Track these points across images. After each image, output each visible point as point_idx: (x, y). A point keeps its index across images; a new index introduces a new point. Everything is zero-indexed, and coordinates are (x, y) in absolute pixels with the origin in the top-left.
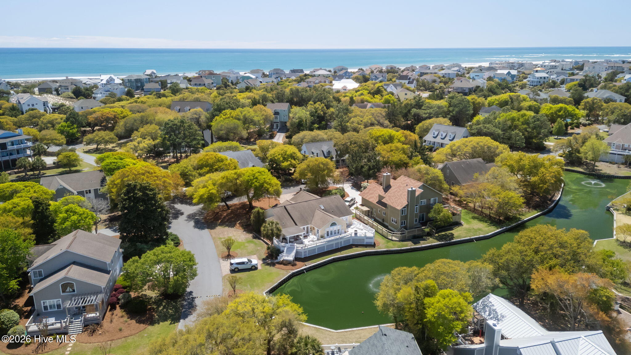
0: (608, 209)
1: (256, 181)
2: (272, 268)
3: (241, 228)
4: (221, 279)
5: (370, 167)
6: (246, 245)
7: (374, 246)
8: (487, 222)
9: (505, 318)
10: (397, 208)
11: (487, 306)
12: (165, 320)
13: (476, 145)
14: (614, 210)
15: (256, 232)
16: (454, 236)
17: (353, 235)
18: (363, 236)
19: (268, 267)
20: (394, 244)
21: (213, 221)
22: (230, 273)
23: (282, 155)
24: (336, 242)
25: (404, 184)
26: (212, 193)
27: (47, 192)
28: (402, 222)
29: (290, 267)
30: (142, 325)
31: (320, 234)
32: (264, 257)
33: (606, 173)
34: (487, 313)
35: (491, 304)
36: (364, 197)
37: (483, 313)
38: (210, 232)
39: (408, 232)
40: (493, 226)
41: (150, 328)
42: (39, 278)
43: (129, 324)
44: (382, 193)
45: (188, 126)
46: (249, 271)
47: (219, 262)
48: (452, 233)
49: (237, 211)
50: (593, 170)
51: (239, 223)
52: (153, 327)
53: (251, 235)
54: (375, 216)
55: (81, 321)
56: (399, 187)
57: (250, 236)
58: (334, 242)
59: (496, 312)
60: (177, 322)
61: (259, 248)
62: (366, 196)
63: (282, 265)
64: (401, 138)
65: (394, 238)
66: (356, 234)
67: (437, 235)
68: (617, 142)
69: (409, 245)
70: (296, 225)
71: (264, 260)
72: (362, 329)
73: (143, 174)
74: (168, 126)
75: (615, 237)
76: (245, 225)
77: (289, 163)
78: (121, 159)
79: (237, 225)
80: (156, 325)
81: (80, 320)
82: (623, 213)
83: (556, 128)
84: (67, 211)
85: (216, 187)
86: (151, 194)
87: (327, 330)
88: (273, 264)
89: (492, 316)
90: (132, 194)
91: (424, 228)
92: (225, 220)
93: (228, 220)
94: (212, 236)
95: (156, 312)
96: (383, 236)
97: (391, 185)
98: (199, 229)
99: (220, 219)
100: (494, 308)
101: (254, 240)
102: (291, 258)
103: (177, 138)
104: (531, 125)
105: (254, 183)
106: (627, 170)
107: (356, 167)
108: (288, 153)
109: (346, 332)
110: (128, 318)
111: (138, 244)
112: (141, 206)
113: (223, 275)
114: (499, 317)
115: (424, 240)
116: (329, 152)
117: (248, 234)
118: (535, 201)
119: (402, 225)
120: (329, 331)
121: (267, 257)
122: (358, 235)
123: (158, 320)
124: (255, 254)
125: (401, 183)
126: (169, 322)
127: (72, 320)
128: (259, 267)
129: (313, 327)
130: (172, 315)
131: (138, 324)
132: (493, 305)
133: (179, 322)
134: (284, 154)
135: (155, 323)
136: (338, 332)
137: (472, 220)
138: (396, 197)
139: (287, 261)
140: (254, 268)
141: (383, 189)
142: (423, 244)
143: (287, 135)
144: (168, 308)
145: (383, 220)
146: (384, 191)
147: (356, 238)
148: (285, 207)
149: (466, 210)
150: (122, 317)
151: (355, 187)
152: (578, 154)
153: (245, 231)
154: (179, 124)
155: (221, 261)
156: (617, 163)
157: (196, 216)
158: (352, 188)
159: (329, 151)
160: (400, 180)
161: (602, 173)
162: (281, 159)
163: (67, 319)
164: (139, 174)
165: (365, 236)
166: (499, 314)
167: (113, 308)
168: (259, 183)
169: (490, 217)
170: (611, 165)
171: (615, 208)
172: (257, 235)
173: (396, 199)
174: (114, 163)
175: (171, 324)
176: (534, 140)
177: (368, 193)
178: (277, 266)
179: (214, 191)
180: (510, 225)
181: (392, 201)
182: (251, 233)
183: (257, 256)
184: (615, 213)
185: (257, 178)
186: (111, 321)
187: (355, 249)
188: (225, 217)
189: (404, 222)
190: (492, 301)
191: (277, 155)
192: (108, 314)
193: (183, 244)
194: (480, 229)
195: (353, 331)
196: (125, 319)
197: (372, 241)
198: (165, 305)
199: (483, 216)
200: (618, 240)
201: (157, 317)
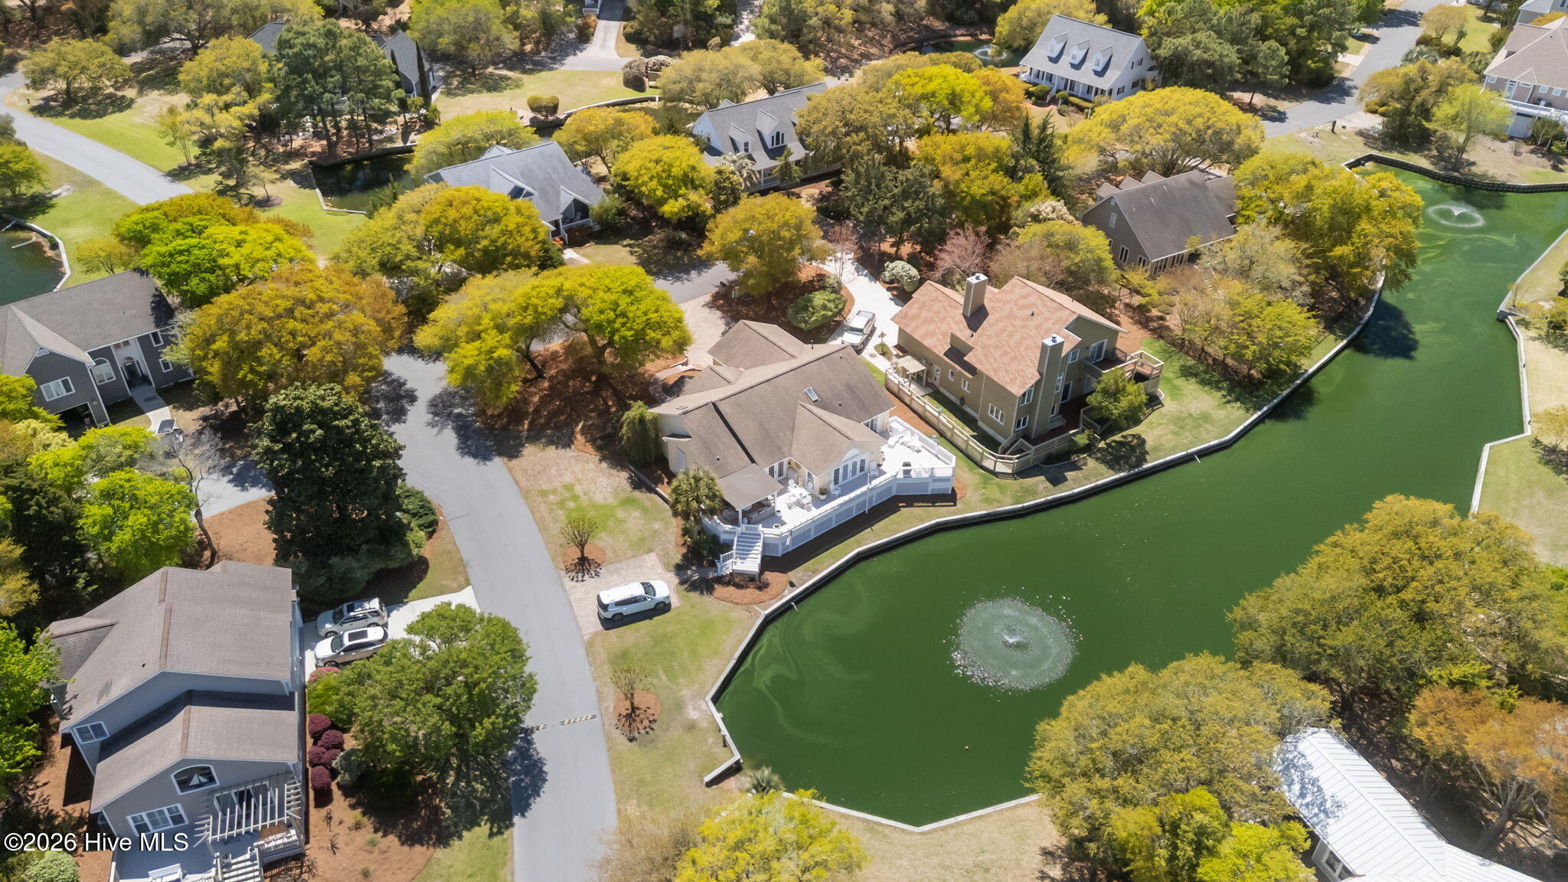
0: (1501, 317)
1: (623, 325)
2: (707, 599)
3: (590, 448)
4: (582, 651)
5: (909, 214)
6: (620, 514)
7: (949, 498)
8: (1219, 389)
9: (1344, 810)
10: (1009, 388)
11: (1294, 766)
12: (473, 823)
13: (1186, 127)
14: (1518, 322)
15: (636, 467)
16: (1148, 446)
17: (901, 475)
18: (925, 475)
19: (694, 596)
20: (1002, 489)
21: (509, 423)
22: (600, 627)
23: (660, 178)
24: (860, 500)
25: (1023, 307)
26: (500, 361)
27: (11, 391)
28: (1019, 421)
29: (751, 593)
30: (418, 848)
31: (818, 482)
32: (677, 558)
33: (1484, 176)
34: (1296, 788)
35: (1304, 762)
36: (908, 330)
37: (1285, 787)
38: (510, 470)
39: (1036, 451)
40: (1237, 400)
41: (440, 853)
42: (95, 740)
43: (383, 852)
44: (963, 333)
45: (351, 49)
46: (651, 618)
47: (562, 585)
48: (1138, 437)
49: (565, 384)
50: (1458, 164)
51: (583, 432)
52: (448, 850)
53: (624, 475)
54: (936, 383)
55: (253, 858)
56: (1011, 316)
57: (622, 478)
58: (854, 504)
59: (1320, 789)
60: (507, 827)
61: (656, 526)
62: (913, 325)
63: (731, 589)
64: (981, 100)
65: (1001, 468)
66: (907, 473)
67: (1102, 445)
68: (1523, 78)
69: (1040, 490)
70: (753, 461)
71: (679, 569)
72: (980, 817)
73: (290, 312)
74: (290, 52)
75: (1529, 431)
76: (601, 438)
77: (681, 202)
78: (197, 231)
79: (578, 436)
80: (456, 843)
81: (248, 856)
82: (1540, 338)
83: (1359, 7)
84: (108, 495)
85: (507, 336)
86: (348, 427)
87: (895, 828)
88: (705, 586)
89: (1309, 799)
90: (294, 435)
91: (1074, 434)
92: (542, 421)
93: (549, 420)
94: (517, 483)
95: (442, 794)
96: (969, 457)
97: (987, 307)
98: (475, 457)
99: (525, 415)
100: (1314, 774)
101: (637, 493)
102: (751, 564)
103: (326, 91)
104: (1308, 18)
105: (618, 330)
106: (1537, 164)
107: (871, 213)
108: (675, 171)
109: (943, 829)
110: (376, 831)
111: (334, 560)
112: (327, 466)
113: (586, 638)
114: (1328, 804)
115: (1075, 467)
116: (778, 137)
117: (613, 471)
118: (1328, 301)
119: (1018, 426)
120: (903, 831)
121: (685, 557)
122: (913, 474)
123: (456, 825)
124: (651, 551)
125: (1016, 303)
126: (483, 829)
127: (226, 861)
128: (675, 602)
129: (858, 819)
130: (485, 803)
131: (406, 848)
132: (1310, 767)
133: (512, 825)
134: (664, 175)
135: (450, 836)
136: (922, 833)
137: (1181, 382)
138: (1006, 353)
139: (741, 574)
140: (663, 608)
141: (965, 317)
142: (1076, 483)
143: (629, 30)
144: (468, 774)
145: (962, 400)
146: (970, 327)
147: (908, 481)
148: (714, 404)
149: (1162, 342)
150: (358, 826)
151: (865, 268)
152: (1424, 123)
153: (603, 459)
154: (321, 42)
155: (568, 583)
156: (1512, 138)
157: (453, 405)
158: (857, 271)
159: (778, 134)
160: (1012, 292)
161: (1475, 175)
162: (659, 193)
163: (216, 866)
164: (279, 316)
165: (932, 476)
166: (1328, 795)
167: (324, 798)
168: (631, 329)
169: (1225, 366)
170: (1498, 144)
171: (1522, 316)
172: (642, 477)
173: (1006, 359)
174: (181, 253)
175: (491, 835)
176: (1310, 62)
177: (917, 316)
178: (719, 590)
179: (503, 352)
180: (1276, 395)
181: (995, 365)
182: (623, 468)
183: (660, 557)
184: (1521, 333)
185: (623, 315)
186: (333, 846)
187: (905, 511)
188: (537, 411)
189: (1025, 419)
190: (1306, 753)
191: (646, 178)
192: (316, 815)
193: (445, 522)
194: (1206, 418)
195: (959, 824)
196: (367, 833)
197: (946, 487)
198: (459, 767)
199: (1208, 365)
200: (1537, 442)
201: (448, 811)
